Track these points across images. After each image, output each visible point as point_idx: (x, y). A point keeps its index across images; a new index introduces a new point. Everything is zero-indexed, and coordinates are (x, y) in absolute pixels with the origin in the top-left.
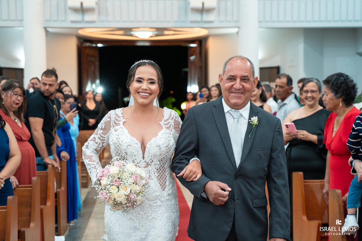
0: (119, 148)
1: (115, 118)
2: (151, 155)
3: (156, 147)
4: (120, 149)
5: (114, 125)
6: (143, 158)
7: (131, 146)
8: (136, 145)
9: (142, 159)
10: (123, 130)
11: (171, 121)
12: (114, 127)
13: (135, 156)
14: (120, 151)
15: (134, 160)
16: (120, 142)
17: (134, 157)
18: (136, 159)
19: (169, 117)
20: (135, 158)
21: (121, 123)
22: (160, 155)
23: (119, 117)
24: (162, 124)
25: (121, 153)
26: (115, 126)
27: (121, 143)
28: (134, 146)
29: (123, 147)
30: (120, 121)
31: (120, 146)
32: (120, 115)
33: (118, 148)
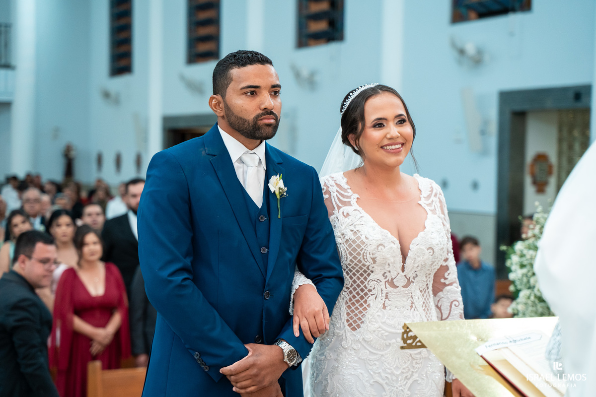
0: (361, 250)
1: (337, 191)
2: (416, 265)
3: (428, 250)
4: (362, 253)
5: (340, 205)
6: (403, 269)
7: (384, 246)
8: (392, 245)
9: (401, 271)
10: (361, 215)
11: (434, 199)
12: (339, 208)
13: (389, 264)
14: (361, 256)
15: (385, 273)
16: (363, 238)
17: (387, 266)
18: (390, 272)
19: (430, 191)
20: (388, 269)
21: (353, 201)
22: (431, 265)
23: (345, 190)
24: (423, 205)
25: (364, 259)
26: (341, 207)
27: (365, 240)
28: (388, 247)
29: (370, 249)
30: (349, 197)
31: (363, 247)
32: (346, 187)
33: (359, 250)
